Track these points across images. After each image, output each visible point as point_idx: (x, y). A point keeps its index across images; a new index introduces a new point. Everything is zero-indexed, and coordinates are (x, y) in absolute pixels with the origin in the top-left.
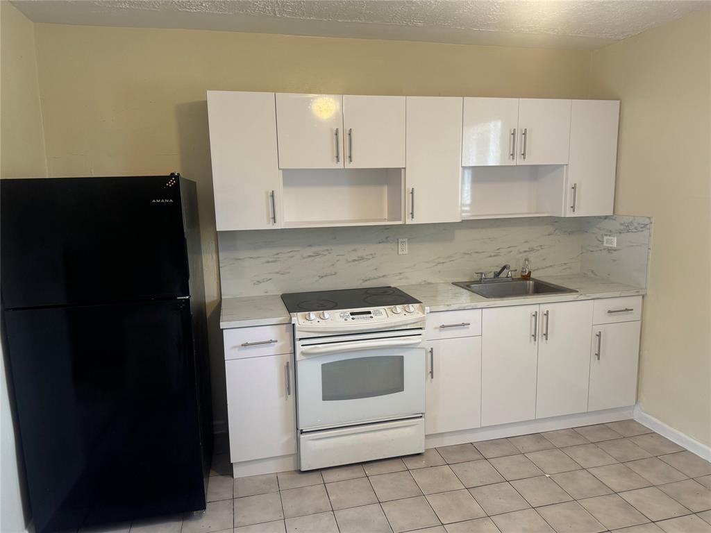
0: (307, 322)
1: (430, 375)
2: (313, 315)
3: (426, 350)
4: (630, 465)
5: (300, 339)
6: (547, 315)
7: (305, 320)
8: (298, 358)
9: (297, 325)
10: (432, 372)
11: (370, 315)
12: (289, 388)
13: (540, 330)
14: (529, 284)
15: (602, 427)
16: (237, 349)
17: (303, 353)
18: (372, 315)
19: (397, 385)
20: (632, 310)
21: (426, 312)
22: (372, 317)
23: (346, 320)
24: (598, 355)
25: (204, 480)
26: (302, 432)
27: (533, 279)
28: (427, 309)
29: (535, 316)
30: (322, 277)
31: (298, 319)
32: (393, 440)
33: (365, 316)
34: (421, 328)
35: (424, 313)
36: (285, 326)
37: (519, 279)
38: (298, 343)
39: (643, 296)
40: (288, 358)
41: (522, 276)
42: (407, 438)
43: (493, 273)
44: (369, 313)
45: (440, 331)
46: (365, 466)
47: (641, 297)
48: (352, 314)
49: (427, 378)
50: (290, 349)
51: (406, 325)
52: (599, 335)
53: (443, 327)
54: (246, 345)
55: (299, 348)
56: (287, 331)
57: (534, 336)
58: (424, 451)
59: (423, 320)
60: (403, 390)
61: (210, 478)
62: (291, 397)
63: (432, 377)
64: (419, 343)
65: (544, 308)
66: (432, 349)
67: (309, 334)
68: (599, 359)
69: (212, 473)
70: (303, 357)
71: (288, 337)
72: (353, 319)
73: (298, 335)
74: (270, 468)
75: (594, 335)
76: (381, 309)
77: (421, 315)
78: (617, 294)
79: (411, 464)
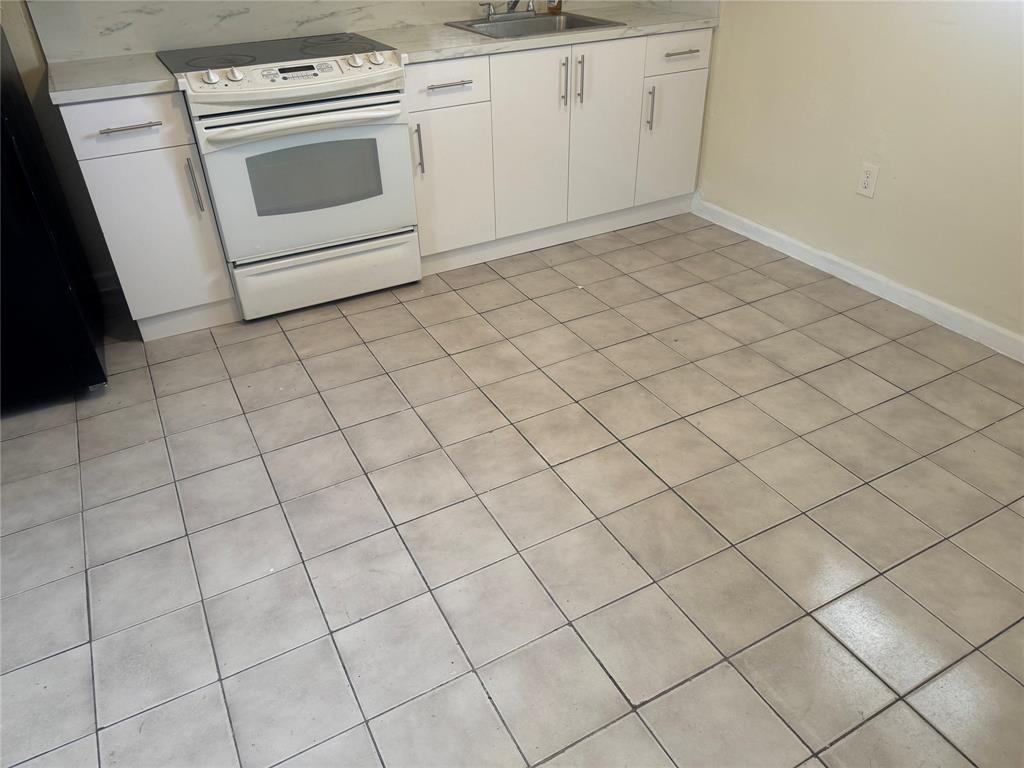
0: (207, 88)
1: (419, 168)
2: (214, 75)
3: (410, 129)
4: (680, 263)
5: (201, 117)
6: (582, 62)
7: (203, 84)
8: (204, 151)
9: (189, 93)
10: (421, 164)
11: (312, 72)
12: (199, 202)
13: (573, 91)
14: (560, 20)
15: (653, 225)
16: (93, 141)
17: (211, 141)
18: (315, 71)
19: (372, 187)
20: (698, 51)
21: (403, 62)
22: (316, 75)
23: (273, 81)
24: (650, 123)
25: (97, 351)
26: (236, 266)
27: (565, 14)
28: (405, 58)
29: (565, 64)
30: (224, 18)
31: (188, 81)
32: (375, 266)
33: (304, 73)
34: (397, 91)
35: (400, 65)
36: (169, 96)
37: (544, 15)
38: (200, 125)
39: (714, 30)
40: (188, 152)
41: (549, 8)
42: (395, 262)
43: (505, 6)
44: (311, 68)
45: (429, 95)
46: (340, 306)
47: (710, 31)
48: (282, 71)
49: (415, 174)
50: (186, 137)
51: (374, 85)
52: (652, 93)
53: (432, 88)
54: (107, 132)
55: (203, 135)
56: (174, 106)
57: (565, 97)
58: (420, 278)
59: (399, 77)
60: (382, 193)
61: (106, 347)
62: (207, 214)
63: (423, 171)
64: (398, 115)
65: (579, 51)
66: (418, 125)
67: (214, 107)
68: (651, 128)
69: (107, 340)
70: (212, 149)
71: (178, 114)
72: (285, 78)
73: (196, 111)
74: (199, 322)
75: (646, 93)
76: (330, 60)
77: (395, 68)
78: (678, 26)
79: (403, 296)
